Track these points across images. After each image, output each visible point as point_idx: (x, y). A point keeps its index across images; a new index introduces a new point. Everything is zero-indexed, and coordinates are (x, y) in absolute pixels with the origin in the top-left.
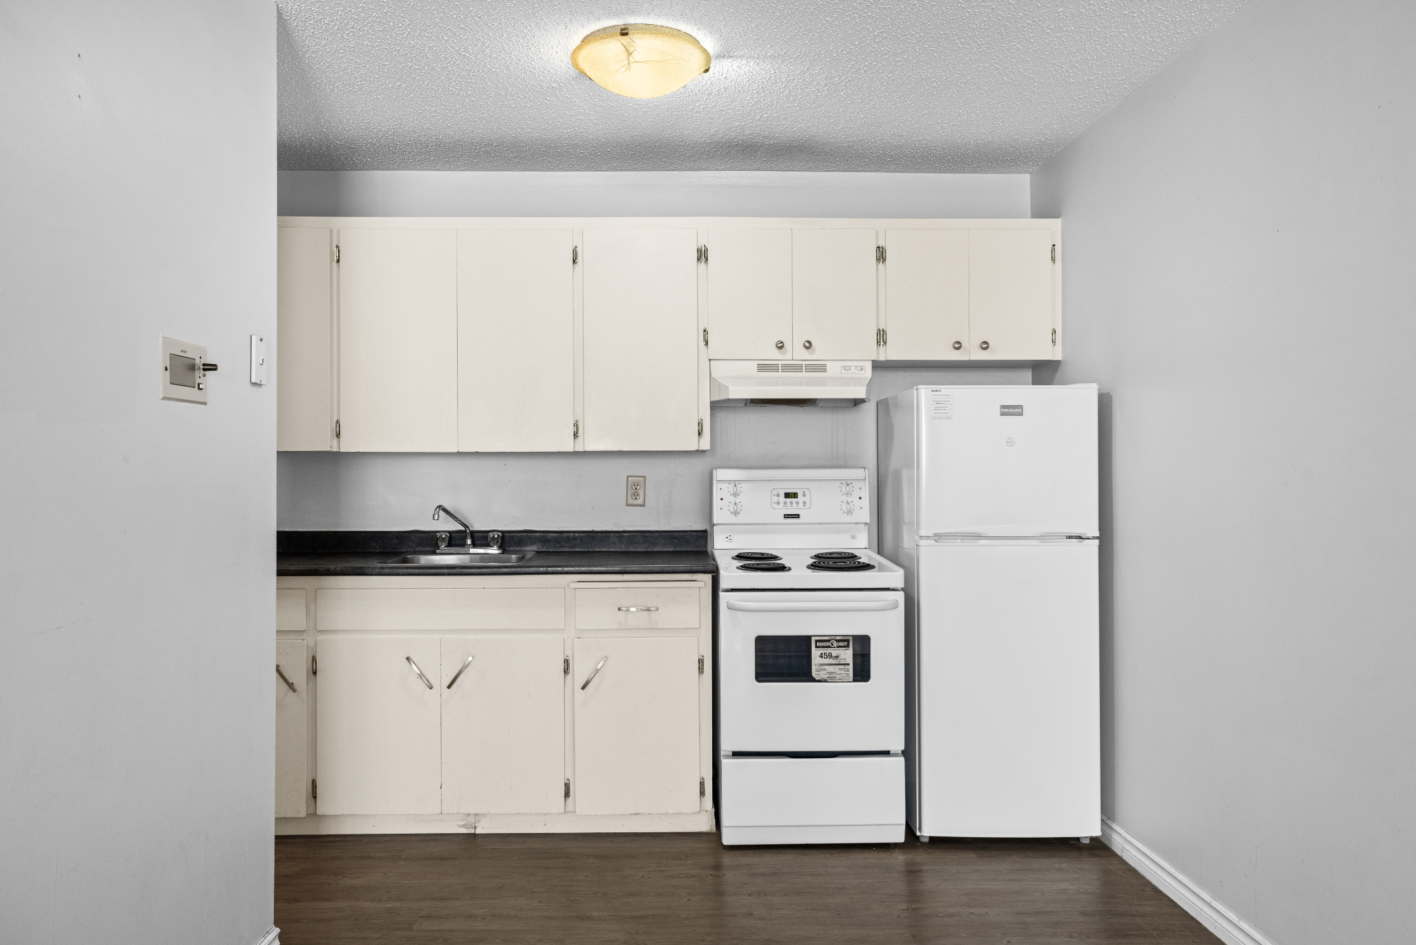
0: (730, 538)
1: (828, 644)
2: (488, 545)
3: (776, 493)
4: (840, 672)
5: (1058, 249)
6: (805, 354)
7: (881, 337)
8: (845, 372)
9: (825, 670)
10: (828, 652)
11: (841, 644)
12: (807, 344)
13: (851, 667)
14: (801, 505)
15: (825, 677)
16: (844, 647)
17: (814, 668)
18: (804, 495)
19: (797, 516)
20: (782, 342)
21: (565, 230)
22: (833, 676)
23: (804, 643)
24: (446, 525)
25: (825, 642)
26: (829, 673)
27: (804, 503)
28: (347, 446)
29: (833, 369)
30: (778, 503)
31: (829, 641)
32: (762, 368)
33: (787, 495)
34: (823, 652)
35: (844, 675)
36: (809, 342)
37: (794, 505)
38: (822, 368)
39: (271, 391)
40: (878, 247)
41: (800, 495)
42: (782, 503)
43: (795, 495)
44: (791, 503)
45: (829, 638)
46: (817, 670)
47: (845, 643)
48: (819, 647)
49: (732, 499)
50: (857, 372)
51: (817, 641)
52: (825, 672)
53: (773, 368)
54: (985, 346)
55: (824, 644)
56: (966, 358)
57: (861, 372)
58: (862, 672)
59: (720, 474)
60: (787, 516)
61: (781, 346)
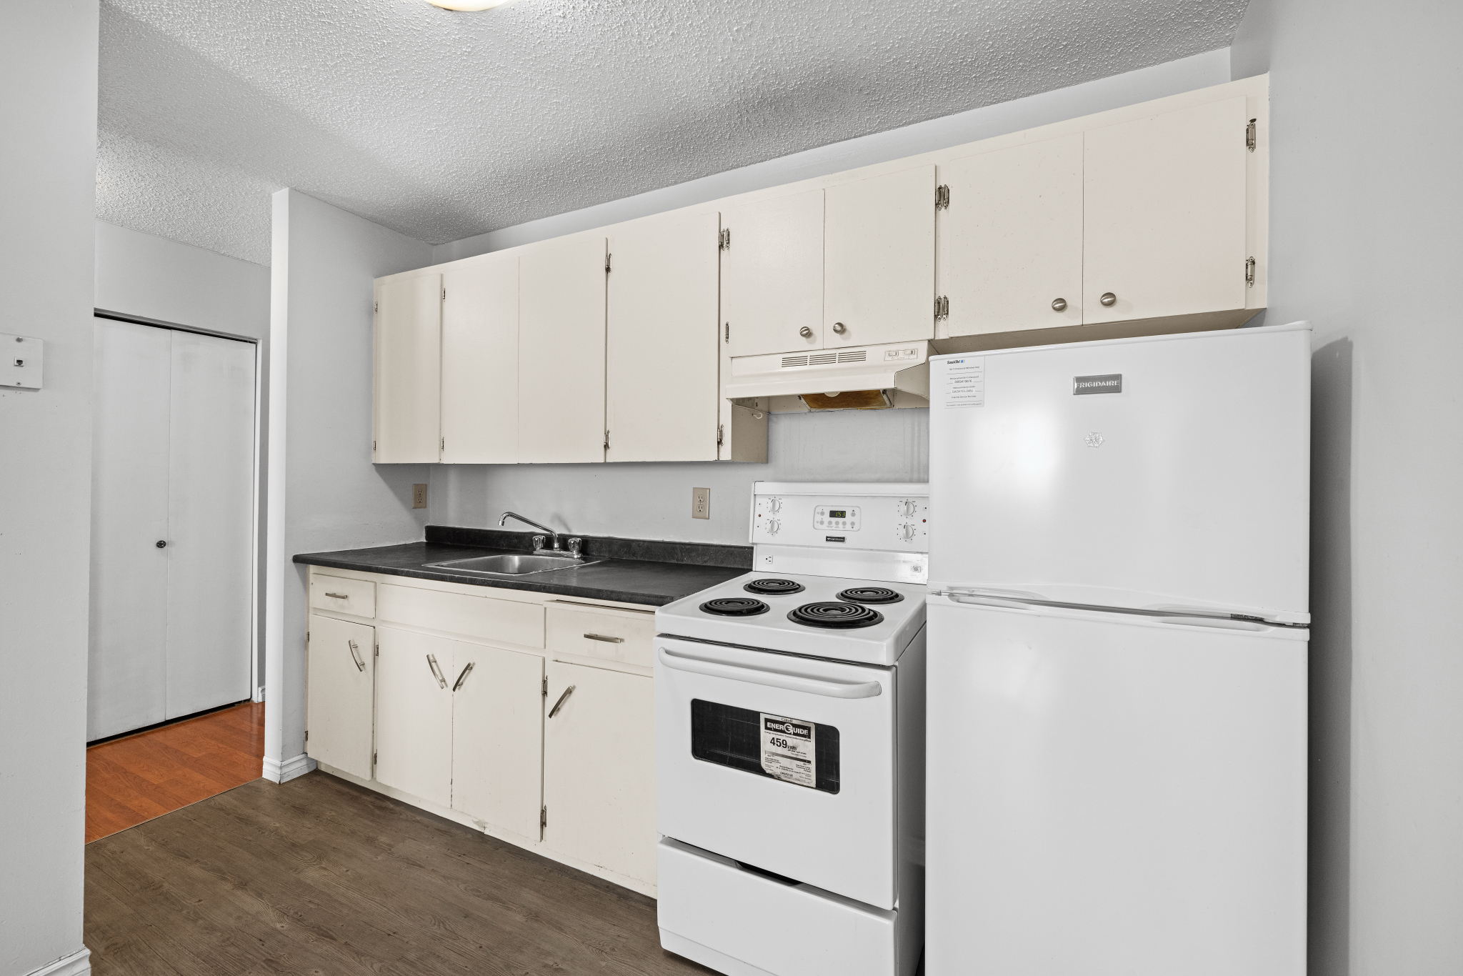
0: (770, 559)
1: (781, 727)
3: (821, 511)
4: (798, 770)
5: (1262, 124)
6: (838, 340)
7: (941, 308)
8: (890, 358)
9: (778, 762)
10: (782, 738)
11: (799, 731)
12: (838, 328)
13: (813, 766)
14: (848, 526)
15: (778, 772)
16: (803, 736)
17: (763, 756)
18: (853, 515)
19: (842, 539)
20: (808, 329)
22: (788, 772)
23: (750, 720)
25: (777, 724)
26: (784, 768)
27: (853, 524)
29: (874, 355)
30: (822, 523)
31: (783, 723)
32: (787, 362)
33: (833, 514)
34: (776, 737)
35: (804, 776)
36: (840, 324)
37: (841, 526)
38: (861, 357)
40: (940, 188)
41: (848, 514)
42: (826, 523)
43: (842, 514)
44: (837, 523)
45: (783, 720)
46: (767, 760)
47: (805, 732)
48: (770, 729)
49: (771, 516)
50: (907, 357)
51: (767, 720)
52: (778, 765)
53: (801, 361)
54: (1110, 300)
55: (776, 726)
56: (1077, 322)
57: (912, 356)
58: (828, 778)
59: (761, 488)
60: (829, 539)
61: (807, 333)
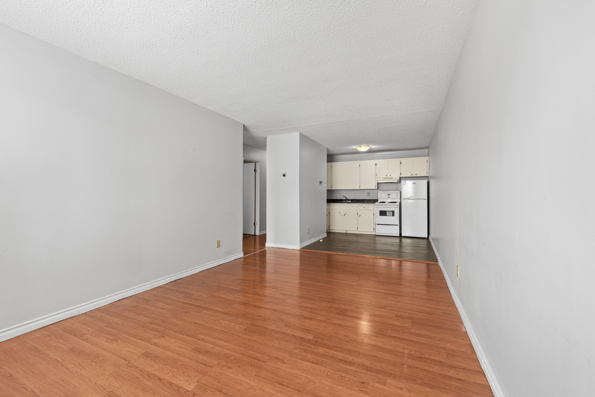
0: (380, 199)
2: (349, 201)
3: (387, 194)
5: (428, 161)
6: (390, 176)
7: (401, 174)
10: (389, 213)
16: (391, 212)
17: (387, 214)
21: (358, 162)
23: (386, 211)
24: (344, 198)
25: (389, 211)
26: (389, 215)
27: (390, 196)
28: (333, 189)
29: (394, 178)
30: (387, 196)
32: (384, 179)
35: (391, 215)
38: (392, 178)
39: (326, 184)
40: (400, 162)
49: (380, 195)
50: (397, 179)
53: (386, 179)
54: (416, 174)
56: (413, 176)
58: (393, 215)
59: (379, 192)
61: (386, 175)
